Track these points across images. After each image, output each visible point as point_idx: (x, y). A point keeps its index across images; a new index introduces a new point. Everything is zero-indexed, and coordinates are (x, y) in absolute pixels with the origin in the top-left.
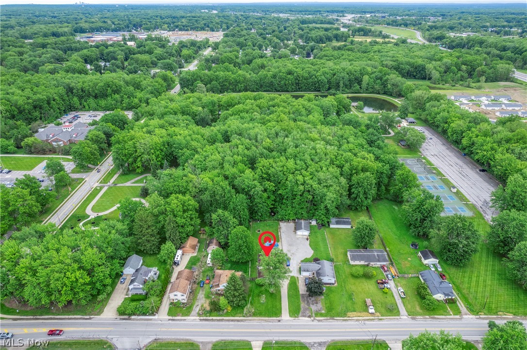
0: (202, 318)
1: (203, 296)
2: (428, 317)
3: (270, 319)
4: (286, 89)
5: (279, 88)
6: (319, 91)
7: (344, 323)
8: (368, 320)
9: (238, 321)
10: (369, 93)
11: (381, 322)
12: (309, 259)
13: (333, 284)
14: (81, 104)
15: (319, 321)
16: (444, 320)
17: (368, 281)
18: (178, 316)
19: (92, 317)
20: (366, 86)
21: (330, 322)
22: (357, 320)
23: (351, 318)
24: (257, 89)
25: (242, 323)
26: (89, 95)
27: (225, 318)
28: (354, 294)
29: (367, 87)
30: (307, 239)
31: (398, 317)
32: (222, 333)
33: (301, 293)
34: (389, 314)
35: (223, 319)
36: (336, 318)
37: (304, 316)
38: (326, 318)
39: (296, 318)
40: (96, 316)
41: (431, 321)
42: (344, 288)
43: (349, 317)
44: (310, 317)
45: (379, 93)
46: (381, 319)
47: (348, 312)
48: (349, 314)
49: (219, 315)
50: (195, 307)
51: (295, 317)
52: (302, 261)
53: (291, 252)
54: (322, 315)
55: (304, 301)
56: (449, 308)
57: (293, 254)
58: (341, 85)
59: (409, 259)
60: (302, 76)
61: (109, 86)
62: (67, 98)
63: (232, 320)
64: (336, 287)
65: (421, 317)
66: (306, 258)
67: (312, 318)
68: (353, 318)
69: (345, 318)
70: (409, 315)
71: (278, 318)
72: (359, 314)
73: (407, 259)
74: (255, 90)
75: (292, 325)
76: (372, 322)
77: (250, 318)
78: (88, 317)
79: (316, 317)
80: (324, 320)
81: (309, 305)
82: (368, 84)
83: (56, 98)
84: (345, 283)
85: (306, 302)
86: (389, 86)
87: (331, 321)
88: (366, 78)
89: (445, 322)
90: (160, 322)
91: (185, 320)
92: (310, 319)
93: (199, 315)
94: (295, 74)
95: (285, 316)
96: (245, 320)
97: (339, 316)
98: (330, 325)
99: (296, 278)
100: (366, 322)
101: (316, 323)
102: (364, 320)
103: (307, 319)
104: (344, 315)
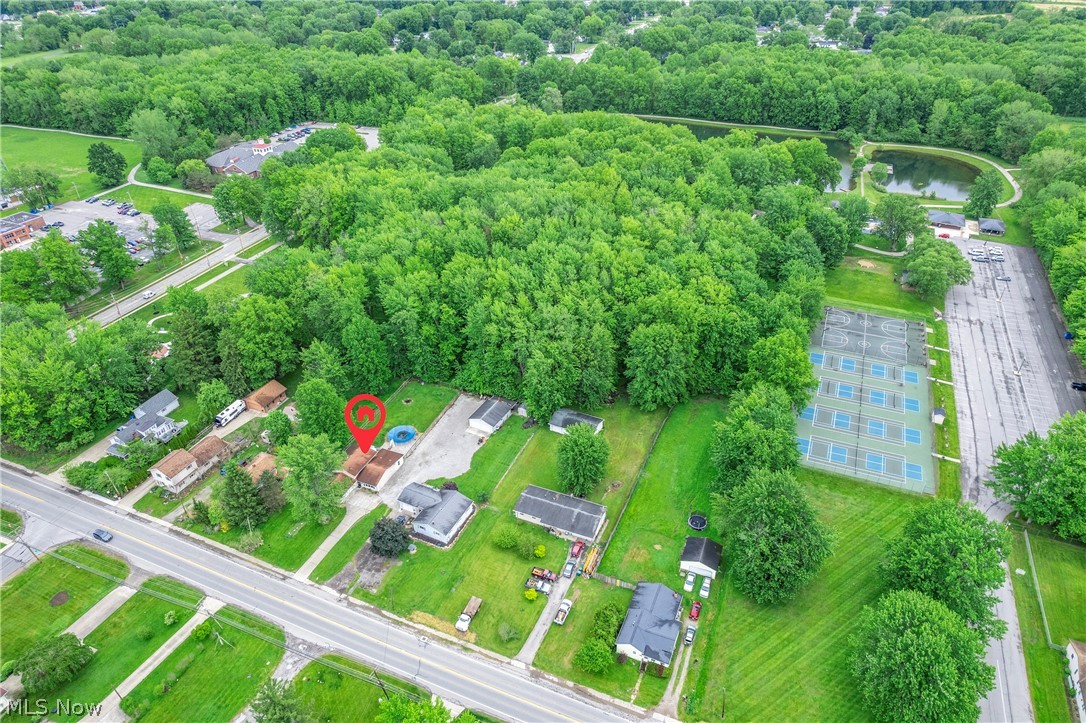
0: (175, 528)
2: (571, 684)
3: (274, 569)
4: (737, 116)
5: (722, 113)
6: (817, 128)
7: (391, 628)
8: (440, 640)
9: (222, 553)
10: (943, 146)
11: (463, 656)
13: (443, 545)
14: (323, 109)
15: (351, 605)
16: (601, 705)
17: (518, 563)
18: (146, 512)
19: (36, 473)
20: (938, 125)
21: (367, 615)
22: (420, 632)
23: (411, 624)
24: (674, 109)
25: (225, 559)
26: (339, 93)
27: (209, 541)
28: (467, 578)
29: (942, 131)
30: (481, 441)
31: (507, 660)
32: (179, 563)
33: (368, 541)
34: (494, 646)
35: (203, 542)
36: (384, 612)
37: (333, 586)
38: (367, 605)
39: (317, 585)
40: (41, 475)
41: (568, 695)
42: (456, 561)
43: (411, 620)
44: (342, 591)
45: (969, 149)
46: (466, 649)
47: (418, 610)
48: (418, 615)
49: (204, 533)
50: (182, 505)
51: (317, 582)
53: (427, 458)
54: (366, 596)
55: (359, 559)
56: (638, 685)
57: (427, 462)
58: (872, 118)
59: (658, 547)
60: (781, 90)
61: (373, 79)
62: (301, 96)
63: (215, 549)
64: (443, 554)
65: (556, 679)
67: (344, 596)
68: (415, 625)
69: (403, 620)
70: (534, 664)
71: (286, 573)
72: (435, 621)
73: (652, 546)
74: (670, 111)
75: (298, 594)
76: (444, 649)
77: (244, 556)
78: (31, 472)
79: (352, 595)
80: (361, 606)
81: (360, 569)
82: (946, 122)
83: (279, 93)
84: (469, 550)
85: (360, 563)
86: (999, 132)
87: (371, 613)
88: (941, 108)
89: (599, 709)
90: (113, 513)
91: (149, 522)
92: (338, 595)
93: (176, 522)
94: (765, 83)
95: (302, 575)
96: (234, 556)
97: (393, 610)
98: (361, 621)
99: (388, 511)
100: (434, 644)
101: (342, 607)
102: (434, 637)
103: (334, 593)
104: (407, 612)
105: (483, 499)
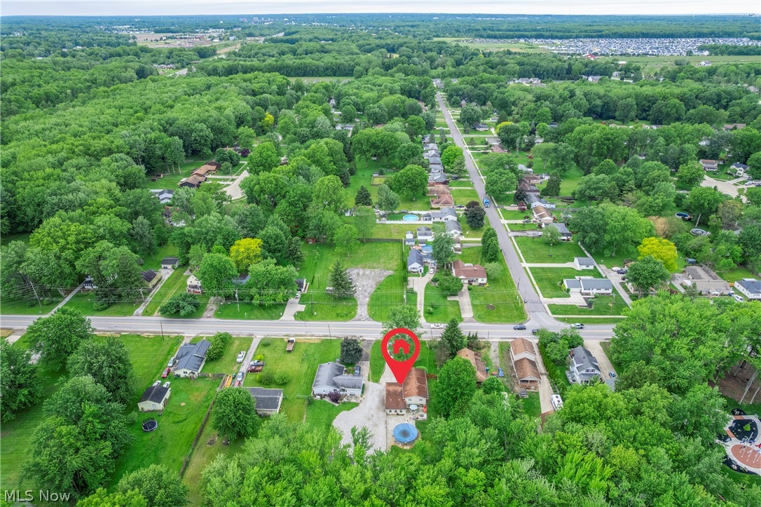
1: (493, 361)
8: (301, 336)
11: (287, 333)
12: (344, 410)
22: (313, 336)
33: (369, 362)
39: (379, 339)
43: (320, 339)
44: (363, 340)
46: (286, 336)
48: (318, 342)
50: (498, 350)
52: (357, 405)
55: (367, 354)
59: (184, 404)
65: (240, 336)
66: (349, 410)
67: (361, 339)
68: (316, 338)
69: (324, 339)
72: (308, 341)
76: (297, 333)
85: (364, 352)
97: (331, 340)
98: (344, 332)
99: (371, 380)
100: (304, 333)
101: (358, 335)
102: (304, 336)
103: (367, 339)
104: (323, 341)
105: (310, 402)
